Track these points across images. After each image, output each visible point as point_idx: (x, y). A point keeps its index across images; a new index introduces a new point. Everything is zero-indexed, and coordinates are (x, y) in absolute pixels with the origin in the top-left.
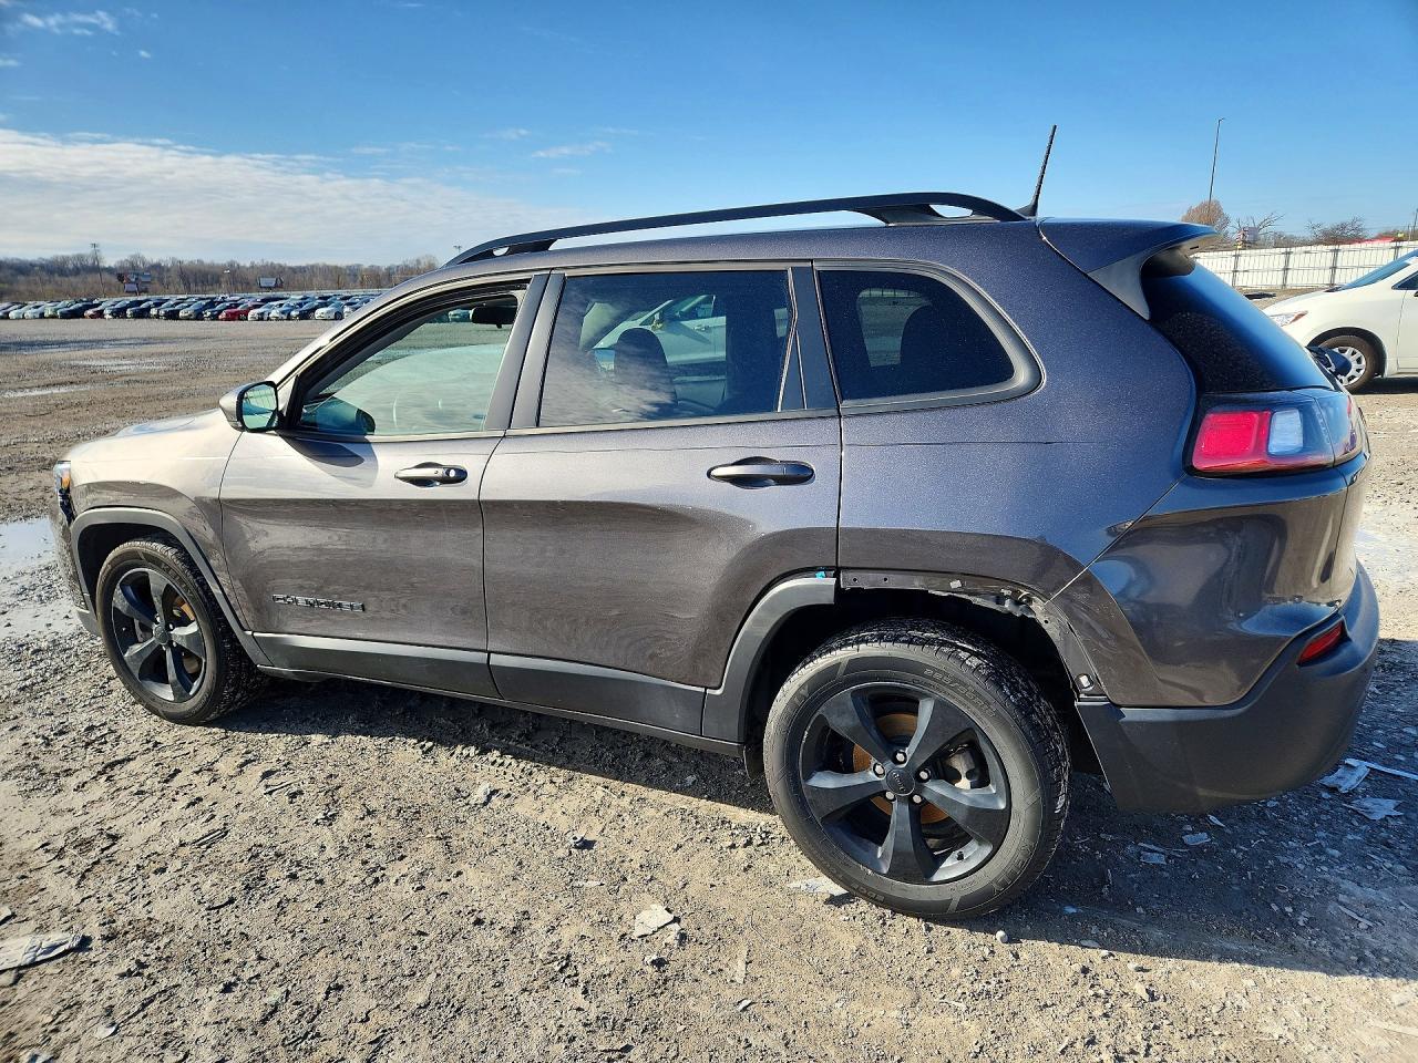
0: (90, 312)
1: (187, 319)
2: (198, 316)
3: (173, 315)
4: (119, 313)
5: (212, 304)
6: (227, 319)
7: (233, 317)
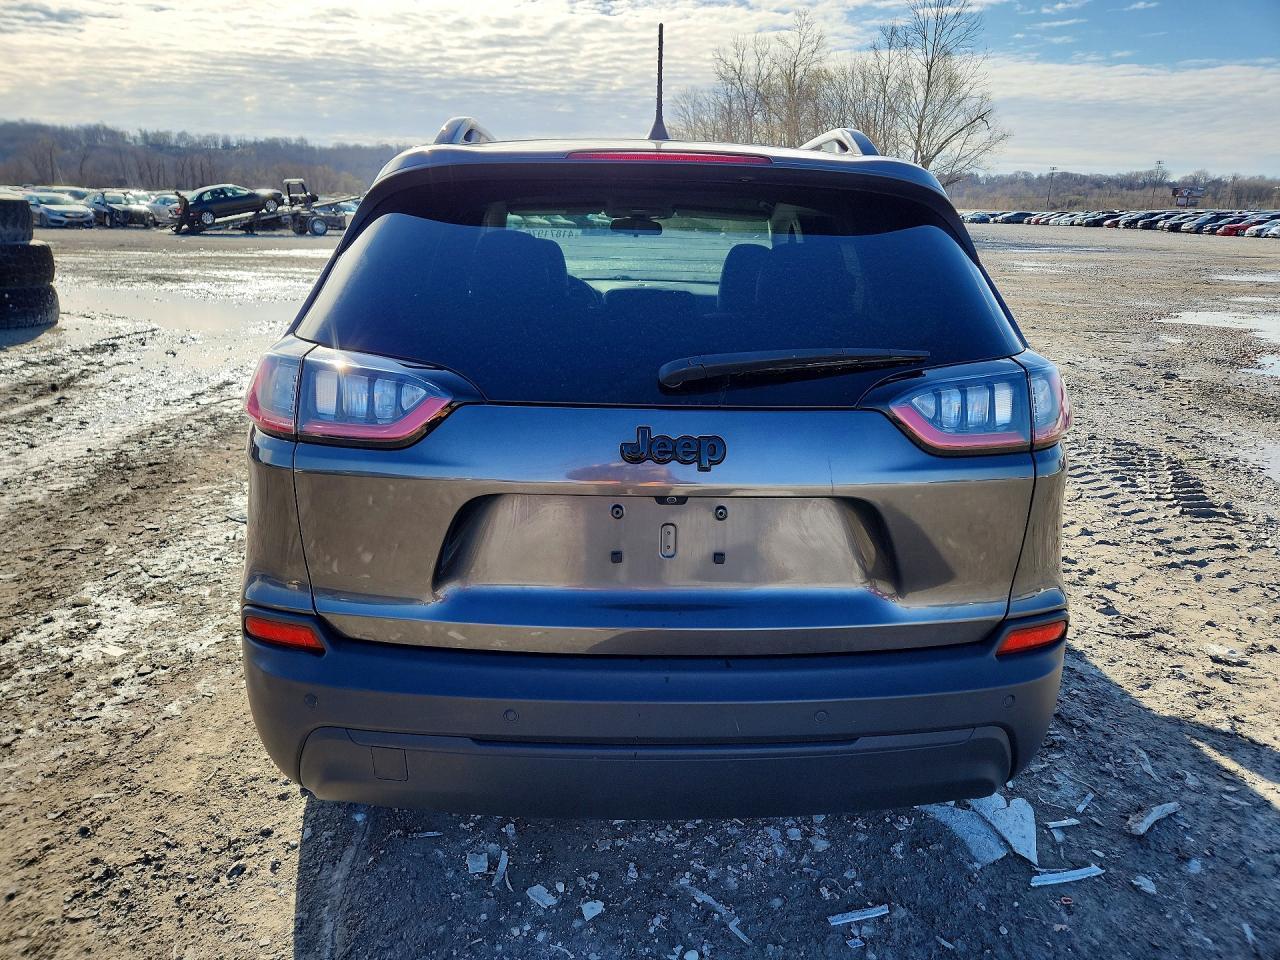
0: (1108, 222)
1: (1188, 232)
2: (1198, 230)
3: (1175, 228)
4: (1131, 224)
5: (1218, 217)
6: (1224, 234)
7: (1230, 232)
